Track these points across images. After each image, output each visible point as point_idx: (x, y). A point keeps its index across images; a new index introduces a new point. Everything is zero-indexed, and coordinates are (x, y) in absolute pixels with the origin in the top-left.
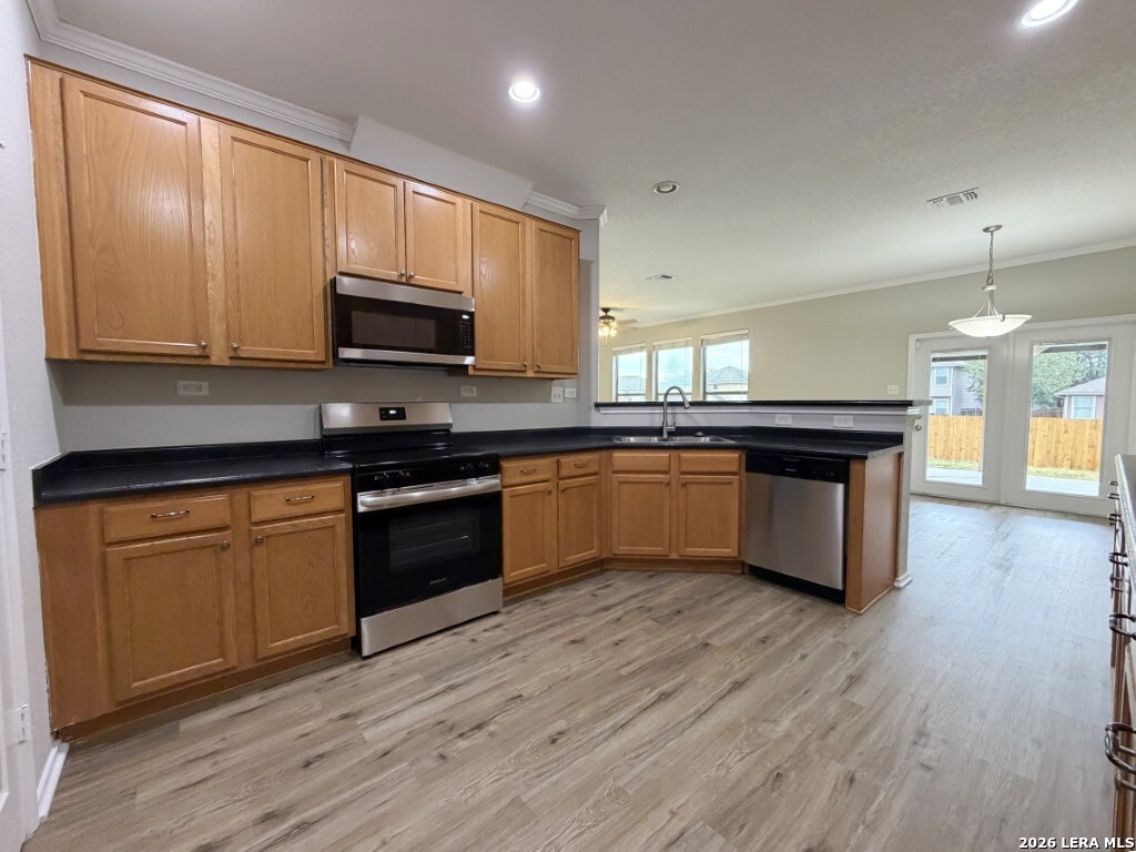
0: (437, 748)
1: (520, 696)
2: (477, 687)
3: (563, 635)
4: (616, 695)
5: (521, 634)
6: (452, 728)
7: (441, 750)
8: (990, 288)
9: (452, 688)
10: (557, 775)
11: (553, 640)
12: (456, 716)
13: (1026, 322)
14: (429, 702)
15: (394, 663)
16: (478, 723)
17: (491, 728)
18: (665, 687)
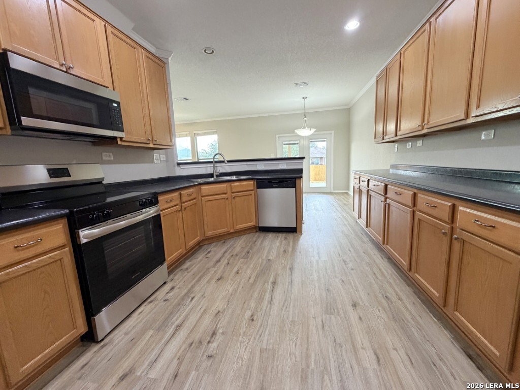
0: (203, 355)
1: (219, 311)
2: (193, 319)
3: (211, 279)
4: (257, 291)
5: (190, 286)
6: (200, 342)
7: (206, 354)
8: (305, 119)
9: (179, 327)
10: (267, 331)
11: (208, 282)
12: (197, 336)
13: (315, 131)
14: (173, 340)
15: (126, 334)
16: (211, 332)
17: (220, 331)
18: (271, 280)
